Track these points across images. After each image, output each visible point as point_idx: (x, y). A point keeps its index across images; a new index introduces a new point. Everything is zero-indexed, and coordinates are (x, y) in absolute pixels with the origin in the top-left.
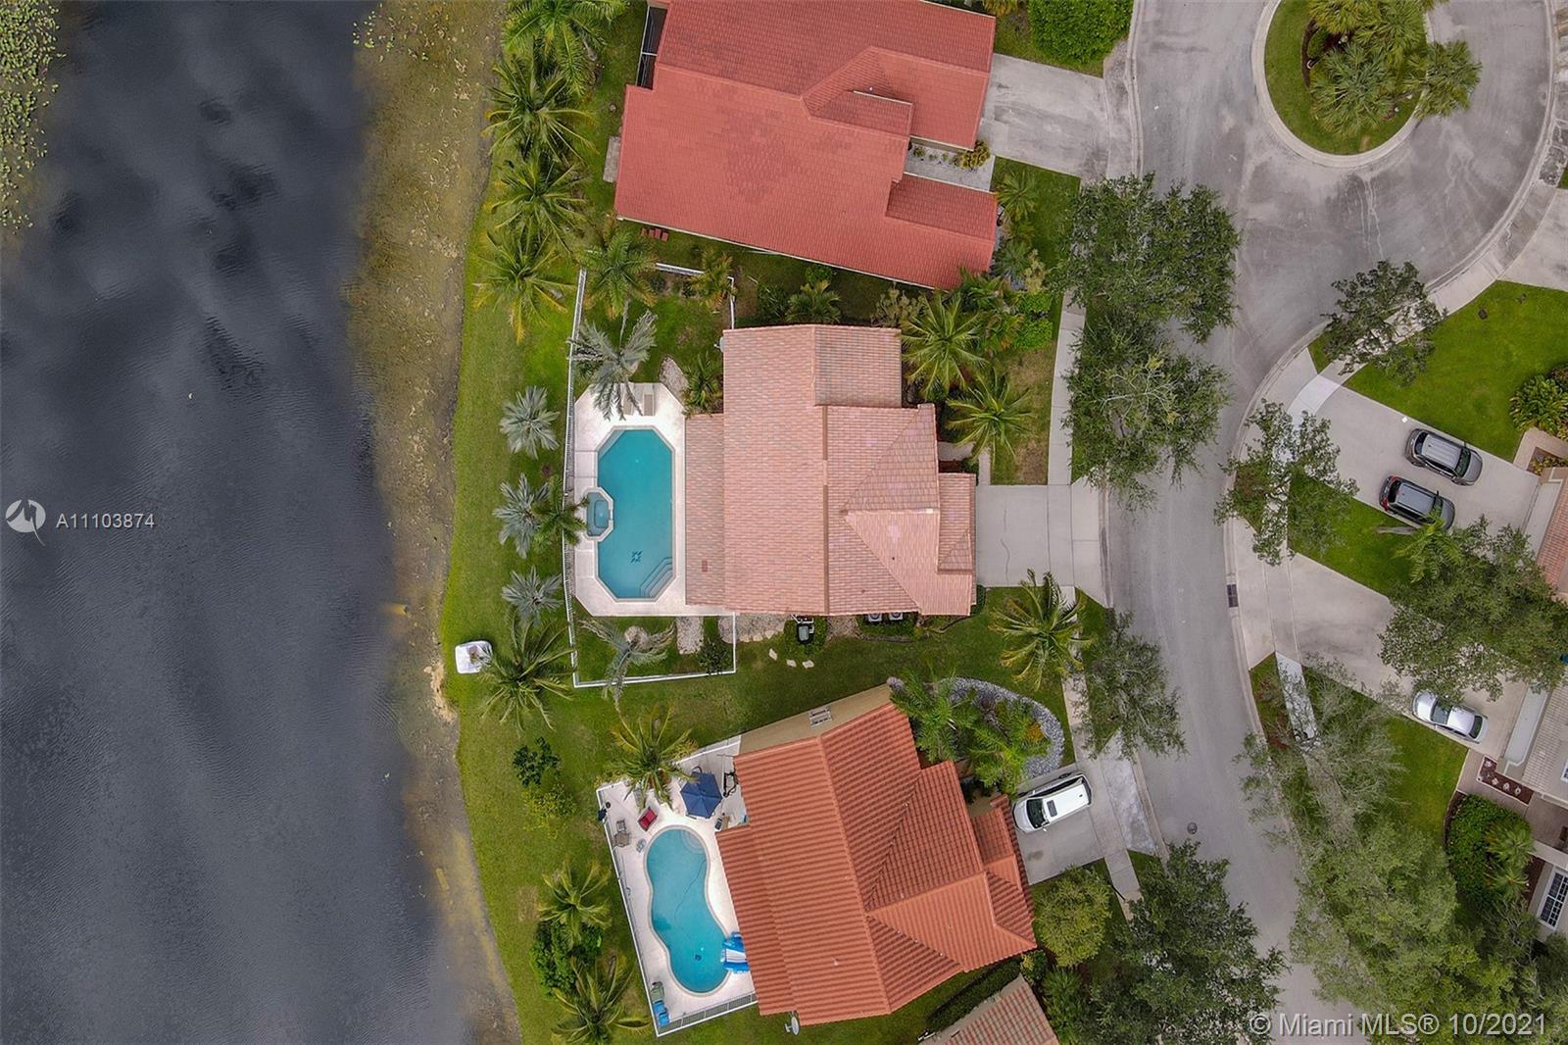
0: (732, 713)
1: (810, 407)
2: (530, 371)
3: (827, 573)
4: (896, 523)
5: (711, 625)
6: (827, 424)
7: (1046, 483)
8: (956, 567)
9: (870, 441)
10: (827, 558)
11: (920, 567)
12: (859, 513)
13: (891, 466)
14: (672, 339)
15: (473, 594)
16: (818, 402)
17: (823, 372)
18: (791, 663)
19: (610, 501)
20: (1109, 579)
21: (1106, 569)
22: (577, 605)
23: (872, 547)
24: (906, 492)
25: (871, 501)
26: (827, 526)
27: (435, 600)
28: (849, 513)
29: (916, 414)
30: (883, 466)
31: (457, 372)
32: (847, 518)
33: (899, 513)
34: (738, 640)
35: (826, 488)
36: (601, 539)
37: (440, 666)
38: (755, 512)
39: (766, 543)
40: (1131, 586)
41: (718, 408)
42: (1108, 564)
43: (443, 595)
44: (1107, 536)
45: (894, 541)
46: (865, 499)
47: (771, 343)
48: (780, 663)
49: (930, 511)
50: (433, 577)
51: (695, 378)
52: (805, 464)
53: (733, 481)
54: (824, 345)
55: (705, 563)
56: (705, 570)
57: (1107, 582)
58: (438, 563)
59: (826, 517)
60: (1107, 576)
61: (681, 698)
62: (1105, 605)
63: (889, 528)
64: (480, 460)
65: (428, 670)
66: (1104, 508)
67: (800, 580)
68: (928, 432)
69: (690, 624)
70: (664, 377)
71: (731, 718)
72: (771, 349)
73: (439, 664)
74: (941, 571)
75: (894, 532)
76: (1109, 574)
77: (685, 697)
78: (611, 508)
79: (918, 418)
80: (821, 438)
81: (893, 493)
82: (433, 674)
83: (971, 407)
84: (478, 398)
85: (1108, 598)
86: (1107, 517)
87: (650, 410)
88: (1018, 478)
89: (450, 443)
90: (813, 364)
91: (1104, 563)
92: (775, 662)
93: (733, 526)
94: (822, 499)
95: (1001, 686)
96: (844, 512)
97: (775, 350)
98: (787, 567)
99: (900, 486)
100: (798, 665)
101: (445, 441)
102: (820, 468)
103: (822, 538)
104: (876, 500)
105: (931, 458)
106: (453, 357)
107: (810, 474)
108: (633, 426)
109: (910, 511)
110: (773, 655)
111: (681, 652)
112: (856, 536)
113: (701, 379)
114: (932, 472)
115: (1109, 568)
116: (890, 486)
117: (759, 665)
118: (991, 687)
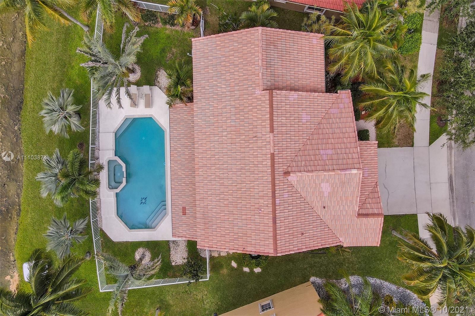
0: (208, 303)
1: (258, 92)
2: (70, 80)
3: (275, 222)
4: (327, 181)
5: (192, 246)
6: (272, 104)
7: (412, 146)
8: (370, 211)
9: (305, 118)
10: (274, 211)
11: (344, 213)
12: (300, 174)
13: (321, 136)
14: (163, 57)
15: (36, 228)
16: (265, 87)
17: (268, 65)
18: (246, 269)
19: (124, 165)
20: (455, 208)
21: (453, 202)
22: (104, 235)
23: (308, 199)
24: (335, 157)
25: (308, 164)
26: (274, 185)
27: (12, 232)
28: (291, 175)
29: (337, 98)
30: (315, 137)
31: (22, 82)
32: (289, 178)
33: (331, 173)
34: (211, 255)
35: (273, 155)
36: (118, 191)
37: (16, 275)
38: (217, 173)
39: (226, 197)
40: (470, 212)
41: (191, 99)
42: (454, 198)
43: (17, 229)
44: (453, 179)
45: (326, 194)
46: (303, 163)
47: (227, 45)
48: (239, 269)
49: (354, 171)
50: (11, 217)
51: (174, 77)
52: (255, 137)
53: (201, 151)
54: (269, 43)
55: (184, 209)
56: (184, 213)
57: (454, 210)
58: (14, 208)
59: (273, 179)
60: (453, 206)
61: (174, 294)
62: (453, 225)
63: (322, 185)
64: (39, 140)
65: (8, 278)
66: (451, 161)
67: (253, 227)
68: (347, 110)
69: (179, 246)
70: (159, 82)
71: (207, 306)
72: (227, 50)
73: (15, 274)
74: (360, 215)
75: (326, 188)
76: (455, 204)
77: (176, 293)
78: (124, 169)
79: (339, 100)
80: (269, 116)
81: (325, 157)
82: (11, 280)
83: (382, 90)
84: (36, 99)
85: (454, 219)
86: (453, 167)
87: (149, 104)
88: (394, 143)
89: (19, 129)
90: (260, 58)
91: (452, 197)
92: (236, 269)
93: (202, 184)
94: (269, 164)
95: (386, 280)
96: (287, 173)
97: (232, 50)
98: (244, 217)
99: (330, 152)
100: (251, 271)
101: (16, 128)
102: (268, 140)
103: (270, 194)
104: (312, 163)
105: (351, 130)
106: (20, 73)
107: (259, 144)
108: (139, 115)
109: (339, 172)
110: (234, 264)
111: (173, 264)
112: (296, 192)
113: (178, 78)
114: (353, 140)
115: (455, 200)
116: (322, 152)
117: (225, 271)
118: (378, 281)
